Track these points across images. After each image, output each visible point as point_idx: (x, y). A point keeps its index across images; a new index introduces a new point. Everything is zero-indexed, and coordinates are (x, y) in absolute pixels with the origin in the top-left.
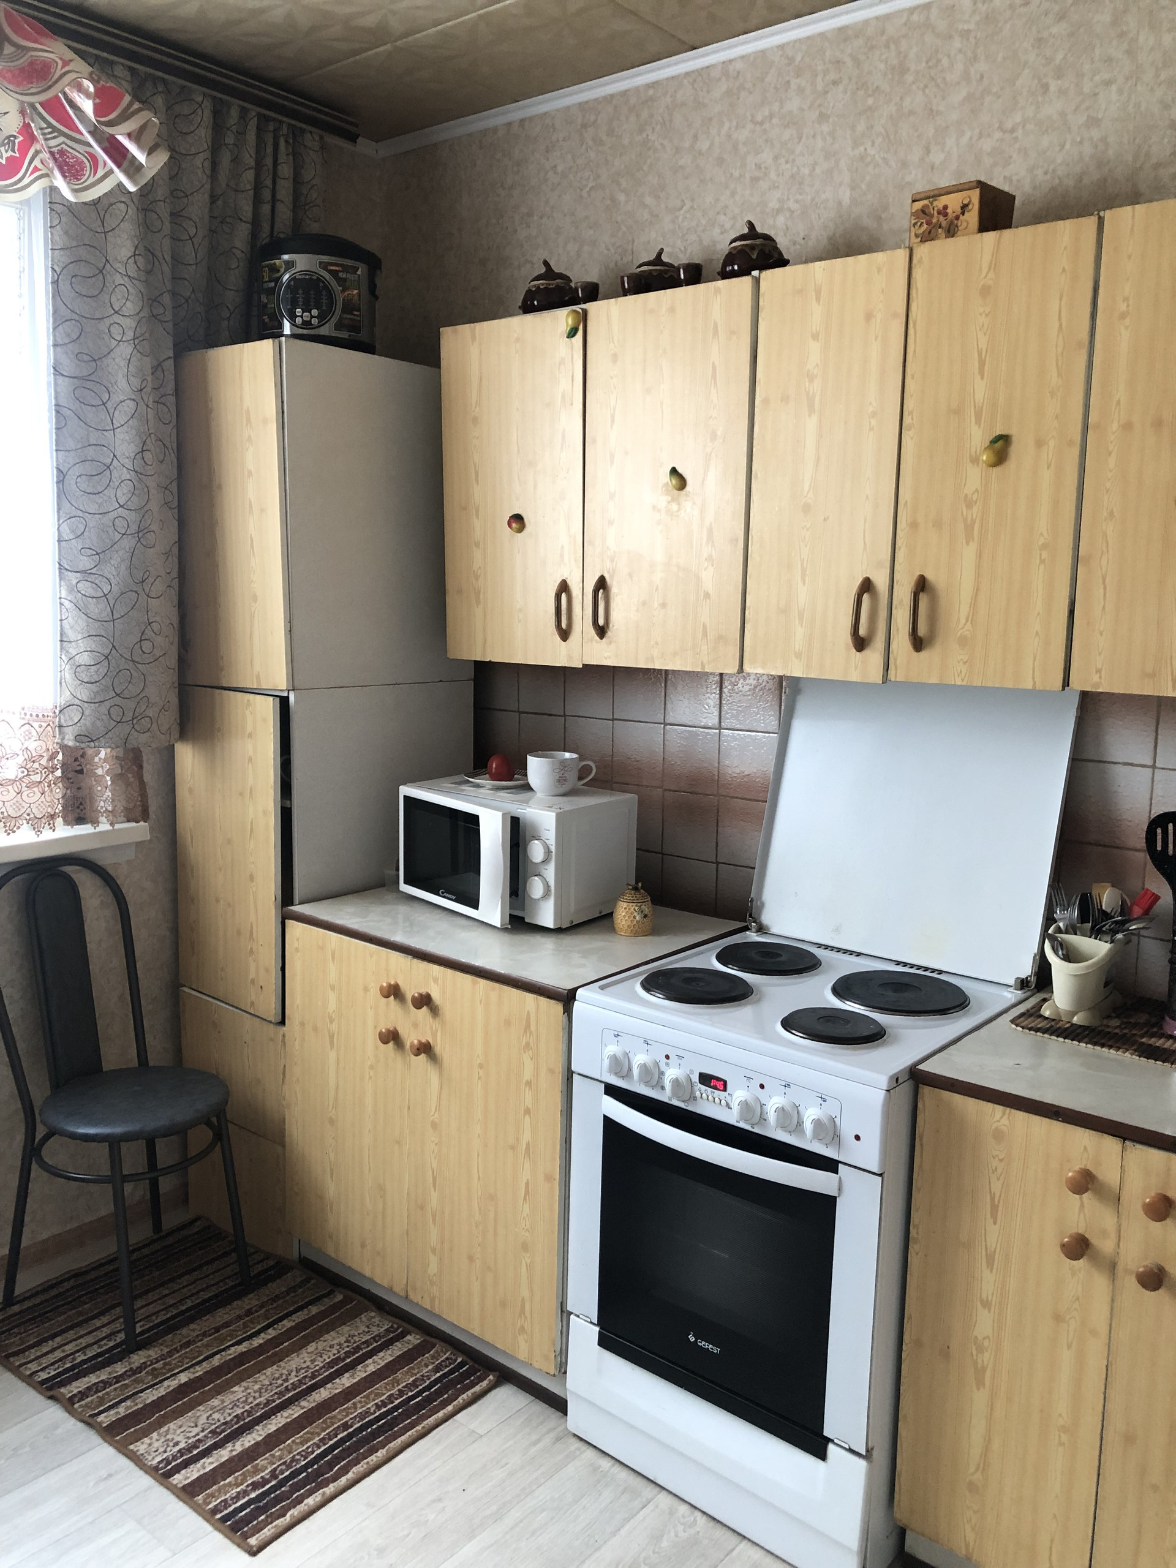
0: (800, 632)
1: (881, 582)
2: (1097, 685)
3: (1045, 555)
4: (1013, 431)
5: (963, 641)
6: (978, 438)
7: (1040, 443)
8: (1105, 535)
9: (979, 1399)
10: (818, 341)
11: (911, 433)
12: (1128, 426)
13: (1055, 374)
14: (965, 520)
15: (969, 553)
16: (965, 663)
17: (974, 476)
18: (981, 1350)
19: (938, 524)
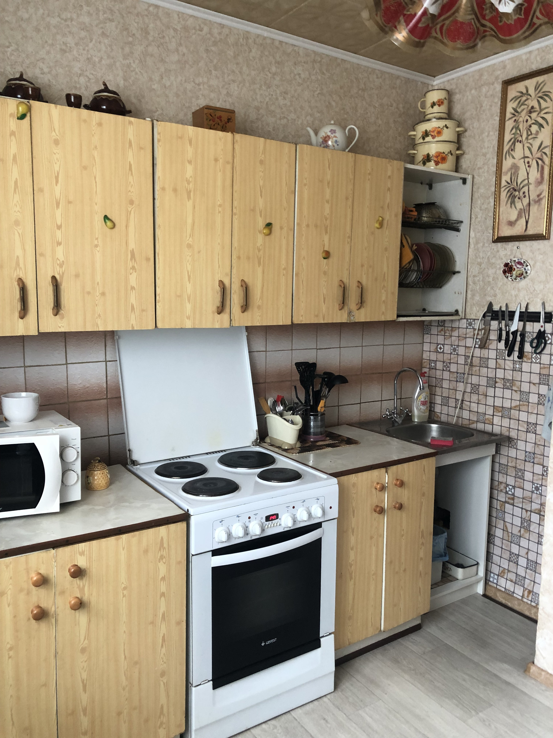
0: (189, 306)
1: (227, 282)
2: (302, 321)
3: (284, 272)
4: (273, 222)
5: (259, 307)
6: (261, 223)
7: (281, 228)
8: (302, 264)
9: (351, 583)
10: (191, 165)
11: (236, 216)
12: (308, 226)
13: (285, 202)
14: (258, 257)
15: (259, 270)
16: (260, 316)
17: (260, 238)
18: (351, 566)
19: (248, 258)
